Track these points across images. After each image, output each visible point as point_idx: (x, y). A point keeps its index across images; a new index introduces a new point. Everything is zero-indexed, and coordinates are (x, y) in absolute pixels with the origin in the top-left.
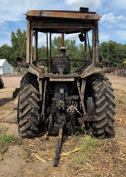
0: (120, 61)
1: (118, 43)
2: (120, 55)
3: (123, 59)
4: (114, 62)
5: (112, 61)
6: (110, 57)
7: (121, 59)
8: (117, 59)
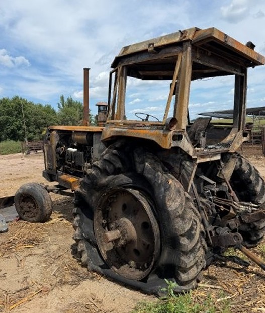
0: (37, 131)
1: (28, 101)
2: (35, 121)
3: (41, 128)
4: (27, 132)
5: (23, 131)
6: (20, 125)
7: (38, 127)
8: (32, 128)
